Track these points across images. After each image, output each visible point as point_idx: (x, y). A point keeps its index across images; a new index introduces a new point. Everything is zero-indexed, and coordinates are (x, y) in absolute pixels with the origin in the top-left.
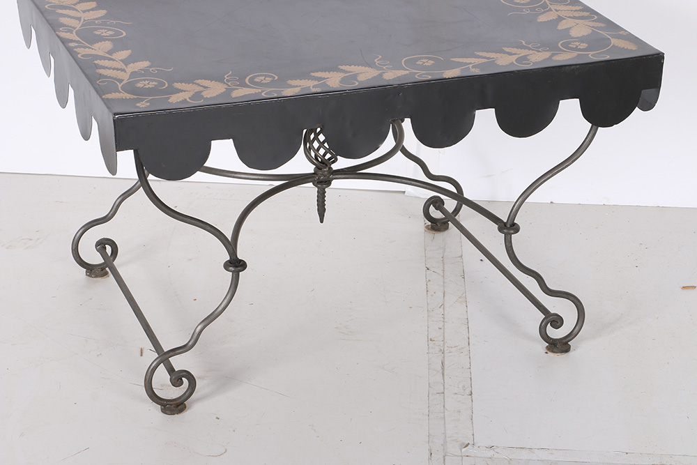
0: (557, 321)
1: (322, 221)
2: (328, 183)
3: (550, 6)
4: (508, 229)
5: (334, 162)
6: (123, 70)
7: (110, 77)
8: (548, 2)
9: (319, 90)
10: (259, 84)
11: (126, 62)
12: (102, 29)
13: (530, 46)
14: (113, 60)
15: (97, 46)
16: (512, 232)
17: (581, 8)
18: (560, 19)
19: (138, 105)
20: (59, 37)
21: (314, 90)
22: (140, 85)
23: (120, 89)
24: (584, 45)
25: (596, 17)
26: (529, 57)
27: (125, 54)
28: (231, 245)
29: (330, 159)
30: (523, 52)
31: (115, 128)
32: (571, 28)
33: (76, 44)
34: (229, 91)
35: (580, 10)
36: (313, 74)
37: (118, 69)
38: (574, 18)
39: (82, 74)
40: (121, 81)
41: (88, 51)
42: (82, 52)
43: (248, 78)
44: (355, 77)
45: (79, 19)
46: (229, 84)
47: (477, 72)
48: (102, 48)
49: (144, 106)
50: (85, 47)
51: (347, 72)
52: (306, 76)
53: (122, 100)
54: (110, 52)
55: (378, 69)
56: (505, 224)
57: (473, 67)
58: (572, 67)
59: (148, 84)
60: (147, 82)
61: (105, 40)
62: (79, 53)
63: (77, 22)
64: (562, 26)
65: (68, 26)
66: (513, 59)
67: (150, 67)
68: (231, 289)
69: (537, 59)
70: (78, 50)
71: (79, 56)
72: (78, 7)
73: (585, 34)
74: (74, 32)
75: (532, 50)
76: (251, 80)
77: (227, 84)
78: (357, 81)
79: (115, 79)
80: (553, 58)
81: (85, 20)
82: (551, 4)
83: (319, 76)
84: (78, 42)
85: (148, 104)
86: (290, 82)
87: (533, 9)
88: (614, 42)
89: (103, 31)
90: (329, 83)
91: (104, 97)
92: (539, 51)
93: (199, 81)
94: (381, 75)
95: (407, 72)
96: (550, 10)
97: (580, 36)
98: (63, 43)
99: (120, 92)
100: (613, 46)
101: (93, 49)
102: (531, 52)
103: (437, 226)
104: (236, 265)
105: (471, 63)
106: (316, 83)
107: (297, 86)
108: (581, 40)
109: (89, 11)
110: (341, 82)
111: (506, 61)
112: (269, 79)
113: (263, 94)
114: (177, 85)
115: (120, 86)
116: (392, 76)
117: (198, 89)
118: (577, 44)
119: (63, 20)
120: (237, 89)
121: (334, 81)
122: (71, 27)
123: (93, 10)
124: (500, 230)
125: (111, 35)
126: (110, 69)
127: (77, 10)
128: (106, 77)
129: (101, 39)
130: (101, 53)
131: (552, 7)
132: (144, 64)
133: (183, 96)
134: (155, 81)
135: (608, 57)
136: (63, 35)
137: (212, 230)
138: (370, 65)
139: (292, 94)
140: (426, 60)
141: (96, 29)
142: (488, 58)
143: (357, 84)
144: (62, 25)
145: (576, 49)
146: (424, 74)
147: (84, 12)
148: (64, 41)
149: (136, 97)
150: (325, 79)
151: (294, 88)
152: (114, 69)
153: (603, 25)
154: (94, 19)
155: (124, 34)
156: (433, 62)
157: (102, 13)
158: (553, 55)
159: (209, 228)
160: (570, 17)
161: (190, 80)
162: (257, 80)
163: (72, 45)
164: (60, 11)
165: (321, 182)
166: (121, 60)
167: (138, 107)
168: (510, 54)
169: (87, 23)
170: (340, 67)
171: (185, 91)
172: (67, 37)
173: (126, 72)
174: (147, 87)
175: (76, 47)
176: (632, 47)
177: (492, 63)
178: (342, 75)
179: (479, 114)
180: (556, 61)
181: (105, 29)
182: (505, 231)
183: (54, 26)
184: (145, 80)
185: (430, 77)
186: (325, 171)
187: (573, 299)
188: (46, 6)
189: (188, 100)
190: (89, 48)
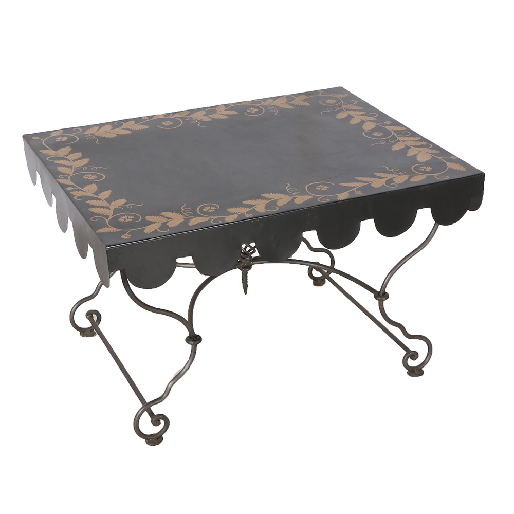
0: (414, 355)
1: (246, 293)
2: (250, 268)
3: (398, 138)
4: (381, 297)
5: (253, 253)
6: (108, 208)
7: (99, 215)
8: (396, 135)
9: (251, 216)
10: (207, 213)
11: (109, 200)
12: (88, 174)
13: (392, 171)
14: (100, 200)
15: (86, 188)
16: (384, 299)
17: (419, 138)
18: (407, 148)
19: (123, 237)
20: (59, 183)
21: (248, 216)
22: (121, 220)
23: (108, 224)
24: (429, 169)
25: (432, 146)
26: (394, 180)
27: (106, 194)
28: (189, 324)
29: (250, 250)
30: (389, 176)
31: (107, 256)
32: (416, 155)
33: (72, 188)
34: (186, 221)
35: (419, 141)
36: (244, 202)
37: (104, 207)
38: (416, 146)
39: (79, 213)
40: (107, 217)
41: (80, 194)
42: (77, 194)
43: (198, 208)
44: (274, 203)
45: (71, 167)
46: (185, 214)
47: (360, 194)
48: (90, 190)
49: (127, 238)
50: (79, 190)
51: (268, 199)
52: (239, 204)
53: (110, 233)
54: (97, 193)
55: (290, 195)
56: (379, 293)
57: (357, 190)
58: (426, 186)
59: (127, 218)
60: (126, 217)
61: (91, 183)
62: (75, 196)
63: (70, 169)
64: (410, 153)
65: (64, 174)
66: (382, 182)
67: (126, 203)
68: (192, 356)
69: (400, 181)
70: (74, 193)
71: (75, 198)
72: (69, 157)
73: (428, 159)
74: (69, 179)
75: (395, 174)
76: (201, 210)
77: (184, 215)
78: (277, 206)
79: (103, 215)
80: (411, 180)
81: (75, 168)
82: (399, 137)
83: (249, 204)
84: (72, 186)
85: (130, 236)
86: (229, 210)
87: (387, 141)
88: (449, 165)
89: (89, 175)
90: (257, 209)
91: (97, 231)
92: (399, 175)
93: (163, 214)
94: (293, 200)
95: (311, 197)
96: (399, 141)
97: (424, 161)
98: (62, 187)
99: (108, 227)
100: (449, 168)
101: (84, 191)
102: (394, 176)
103: (318, 282)
104: (194, 339)
105: (354, 187)
106: (248, 210)
107: (234, 214)
108: (427, 164)
109: (77, 160)
110: (265, 208)
111: (379, 183)
112: (213, 209)
113: (211, 221)
114: (149, 218)
115: (107, 222)
116: (301, 200)
117: (164, 220)
118: (424, 167)
119: (60, 169)
120: (192, 218)
121: (261, 207)
122: (66, 174)
123: (80, 159)
124: (376, 297)
125: (95, 179)
126: (98, 207)
127: (69, 160)
128: (96, 214)
129: (88, 182)
130: (90, 194)
131: (400, 139)
132: (122, 202)
133: (153, 227)
134: (132, 215)
135: (448, 178)
136: (62, 181)
137: (177, 317)
138: (284, 192)
139: (232, 221)
140: (322, 186)
141: (84, 175)
142: (366, 182)
143: (277, 209)
144: (61, 173)
145: (424, 172)
146: (323, 198)
147: (74, 161)
148: (63, 187)
149: (120, 230)
150: (253, 206)
151: (234, 215)
152: (101, 207)
153: (438, 152)
154: (82, 166)
155: (104, 177)
156: (327, 187)
157: (86, 161)
158: (410, 177)
159: (175, 316)
160: (413, 146)
161: (156, 213)
162: (205, 209)
163: (69, 189)
164: (57, 162)
165: (244, 267)
166: (106, 200)
167: (123, 239)
168: (380, 178)
169: (78, 170)
170: (262, 195)
171: (155, 223)
172: (65, 183)
173: (110, 209)
174: (127, 221)
175: (72, 191)
176: (462, 169)
177: (369, 186)
178: (265, 202)
179: (363, 223)
180: (413, 182)
181: (90, 174)
182: (379, 298)
183: (55, 174)
184: (124, 215)
185: (328, 200)
186: (247, 260)
187: (424, 339)
188: (47, 159)
189: (158, 230)
190: (82, 191)
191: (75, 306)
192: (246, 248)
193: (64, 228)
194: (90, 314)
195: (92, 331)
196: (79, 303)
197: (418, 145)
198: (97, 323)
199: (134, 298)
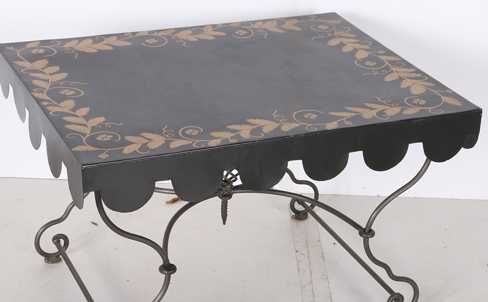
0: (399, 299)
1: (224, 223)
2: (230, 196)
3: (391, 68)
4: (366, 234)
5: (234, 181)
6: (85, 125)
7: (76, 132)
8: (389, 65)
9: (235, 141)
10: (190, 136)
11: (87, 117)
12: (65, 89)
13: (384, 102)
14: (77, 116)
15: (63, 104)
16: (369, 236)
17: (413, 70)
18: (401, 79)
19: (100, 156)
20: (33, 97)
21: (232, 141)
22: (99, 138)
23: (85, 142)
24: (423, 102)
25: (427, 78)
26: (385, 112)
27: (84, 111)
28: (163, 251)
29: (231, 178)
30: (381, 108)
31: (83, 175)
32: (410, 87)
33: (48, 103)
34: (168, 143)
35: (414, 72)
36: (229, 127)
37: (81, 125)
38: (411, 78)
39: (54, 129)
40: (84, 135)
41: (57, 109)
42: (52, 109)
43: (181, 130)
44: (260, 129)
45: (47, 81)
46: (167, 136)
47: (349, 124)
48: (67, 106)
49: (104, 157)
50: (55, 106)
51: (253, 125)
52: (223, 128)
53: (87, 152)
54: (74, 109)
55: (277, 122)
56: (364, 230)
57: (346, 120)
58: (418, 120)
59: (106, 137)
60: (104, 136)
61: (69, 99)
62: (50, 111)
63: (46, 83)
64: (404, 85)
65: (40, 87)
66: (374, 113)
67: (105, 122)
68: (164, 286)
69: (392, 113)
70: (49, 108)
71: (51, 113)
72: (46, 71)
73: (422, 92)
74: (45, 93)
75: (387, 105)
76: (183, 132)
77: (166, 137)
78: (263, 133)
79: (80, 133)
80: (403, 113)
81: (52, 82)
82: (392, 67)
83: (234, 129)
84: (48, 101)
85: (108, 155)
86: (213, 134)
87: (380, 71)
88: (445, 99)
89: (67, 91)
90: (242, 135)
91: (73, 149)
92: (391, 107)
93: (144, 134)
94: (279, 127)
95: (298, 125)
96: (392, 72)
97: (418, 93)
98: (37, 102)
99: (85, 145)
100: (444, 102)
101: (60, 107)
102: (386, 107)
103: (299, 216)
104: (168, 268)
105: (344, 117)
106: (232, 135)
107: (218, 138)
108: (421, 97)
109: (54, 74)
110: (250, 134)
111: (369, 115)
112: (196, 132)
113: (194, 145)
114: (128, 138)
115: (84, 139)
116: (288, 128)
117: (144, 141)
118: (418, 100)
119: (36, 82)
120: (174, 141)
121: (245, 133)
122: (42, 88)
123: (57, 73)
124: (361, 234)
125: (73, 95)
126: (75, 124)
127: (45, 73)
128: (73, 131)
129: (65, 98)
130: (67, 110)
131: (393, 69)
132: (100, 120)
133: (133, 148)
134: (111, 134)
135: (442, 112)
136: (37, 95)
137: (152, 244)
138: (270, 118)
139: (215, 145)
140: (310, 114)
141: (61, 90)
142: (356, 112)
143: (263, 135)
144: (36, 87)
145: (418, 105)
146: (311, 126)
147: (51, 74)
148: (38, 101)
149: (97, 149)
150: (238, 131)
151: (217, 139)
152: (78, 124)
153: (433, 85)
154: (59, 81)
155: (83, 93)
156: (316, 116)
157: (64, 75)
158: (402, 110)
159: (149, 243)
160: (407, 78)
161: (137, 134)
162: (188, 132)
163: (44, 103)
164: (32, 75)
165: (224, 196)
166: (83, 117)
167: (100, 158)
168: (371, 109)
169: (55, 84)
170: (248, 120)
171: (134, 143)
172: (40, 97)
173: (87, 127)
174: (105, 140)
175: (48, 106)
176: (458, 103)
177: (359, 117)
178: (251, 127)
179: (352, 155)
180: (406, 115)
181: (68, 89)
182: (364, 235)
183: (30, 87)
184: (103, 134)
185: (316, 129)
186: (228, 188)
187: (411, 282)
188: (22, 71)
189: (138, 151)
190: (58, 106)
191: (42, 230)
192: (227, 175)
193: (36, 145)
194: (57, 239)
195: (58, 257)
196: (46, 227)
197: (413, 76)
198: (64, 249)
199: (107, 221)
